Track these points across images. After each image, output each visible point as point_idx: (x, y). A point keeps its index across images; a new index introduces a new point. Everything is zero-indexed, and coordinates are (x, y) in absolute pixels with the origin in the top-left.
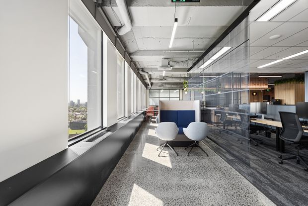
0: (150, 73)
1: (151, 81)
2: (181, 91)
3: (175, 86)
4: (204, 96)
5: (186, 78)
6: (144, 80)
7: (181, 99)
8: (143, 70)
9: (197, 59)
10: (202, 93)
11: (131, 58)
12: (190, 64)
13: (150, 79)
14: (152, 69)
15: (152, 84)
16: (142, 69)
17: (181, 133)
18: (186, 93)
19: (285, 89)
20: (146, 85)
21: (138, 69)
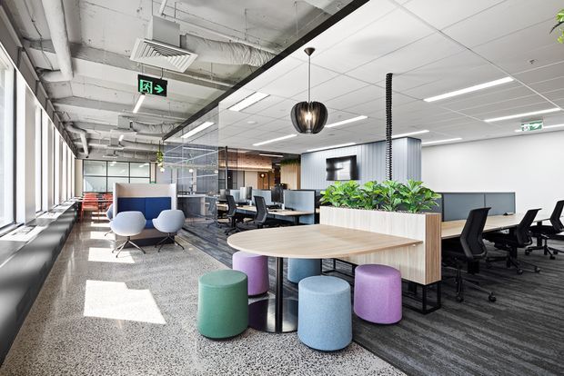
0: (90, 131)
1: (90, 144)
2: (153, 166)
3: (141, 157)
4: (195, 177)
5: (160, 146)
6: (73, 141)
7: (153, 179)
8: (74, 125)
9: (177, 125)
10: (191, 171)
11: (55, 107)
12: (167, 130)
13: (89, 140)
14: (95, 126)
15: (90, 149)
16: (73, 122)
17: (150, 226)
18: (162, 170)
19: (290, 172)
20: (77, 151)
21: (64, 123)
